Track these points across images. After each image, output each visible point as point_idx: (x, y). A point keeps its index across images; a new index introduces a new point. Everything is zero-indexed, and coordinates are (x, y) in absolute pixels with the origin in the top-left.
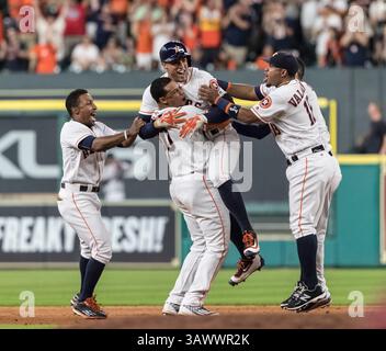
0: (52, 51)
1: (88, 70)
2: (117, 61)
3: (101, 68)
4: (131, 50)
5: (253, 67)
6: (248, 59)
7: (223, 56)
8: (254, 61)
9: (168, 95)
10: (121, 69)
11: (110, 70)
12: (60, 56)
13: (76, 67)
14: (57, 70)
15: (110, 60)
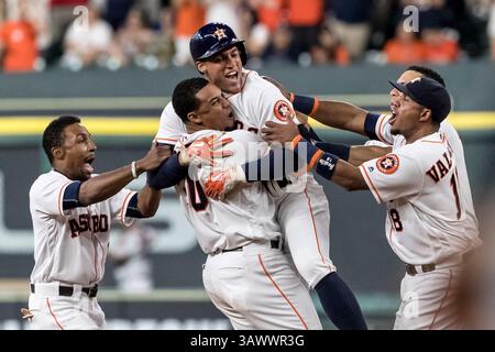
0: (31, 33)
1: (93, 66)
2: (143, 49)
3: (115, 62)
4: (168, 32)
5: (379, 59)
6: (371, 46)
7: (327, 40)
8: (380, 48)
9: (203, 108)
10: (150, 63)
11: (131, 65)
12: (44, 41)
13: (72, 61)
14: (39, 65)
15: (132, 48)
